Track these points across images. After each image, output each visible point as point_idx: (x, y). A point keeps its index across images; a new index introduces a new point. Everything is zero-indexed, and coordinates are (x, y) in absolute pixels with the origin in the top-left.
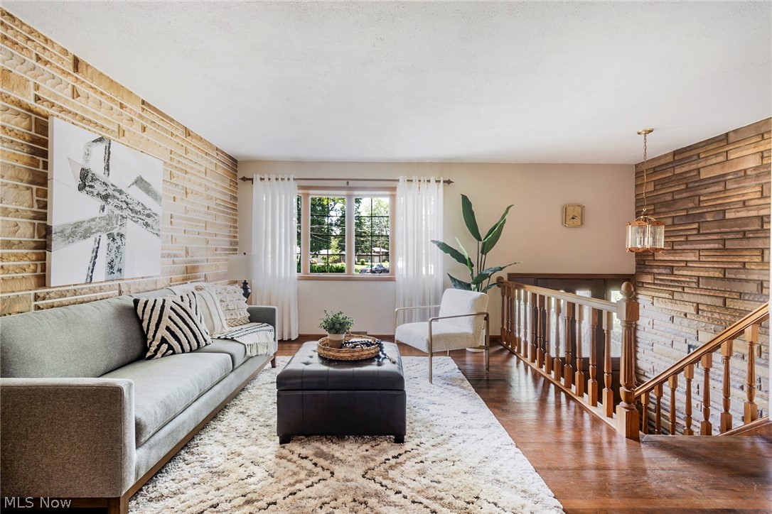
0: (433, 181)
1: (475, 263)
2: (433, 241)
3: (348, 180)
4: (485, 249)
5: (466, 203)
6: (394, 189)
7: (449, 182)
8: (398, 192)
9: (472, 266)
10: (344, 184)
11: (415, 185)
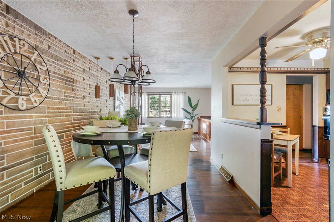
0: (181, 93)
1: (191, 113)
2: (181, 108)
3: (160, 93)
4: (193, 110)
5: (189, 99)
6: (171, 95)
7: (185, 93)
8: (172, 95)
9: (191, 114)
10: (159, 93)
11: (177, 93)
